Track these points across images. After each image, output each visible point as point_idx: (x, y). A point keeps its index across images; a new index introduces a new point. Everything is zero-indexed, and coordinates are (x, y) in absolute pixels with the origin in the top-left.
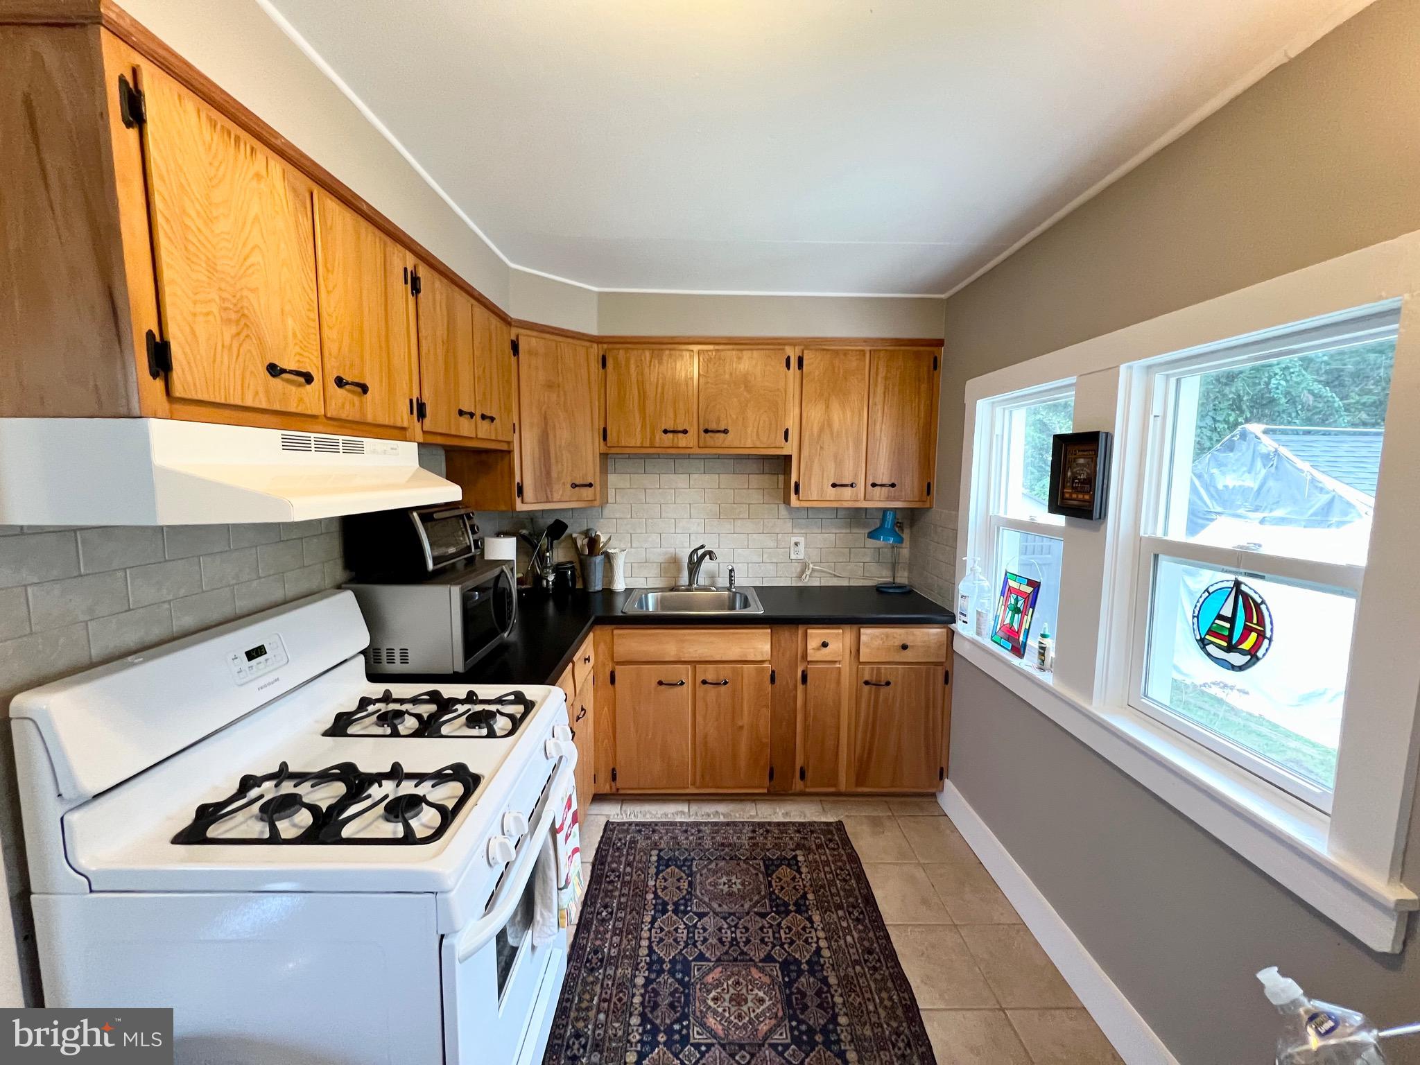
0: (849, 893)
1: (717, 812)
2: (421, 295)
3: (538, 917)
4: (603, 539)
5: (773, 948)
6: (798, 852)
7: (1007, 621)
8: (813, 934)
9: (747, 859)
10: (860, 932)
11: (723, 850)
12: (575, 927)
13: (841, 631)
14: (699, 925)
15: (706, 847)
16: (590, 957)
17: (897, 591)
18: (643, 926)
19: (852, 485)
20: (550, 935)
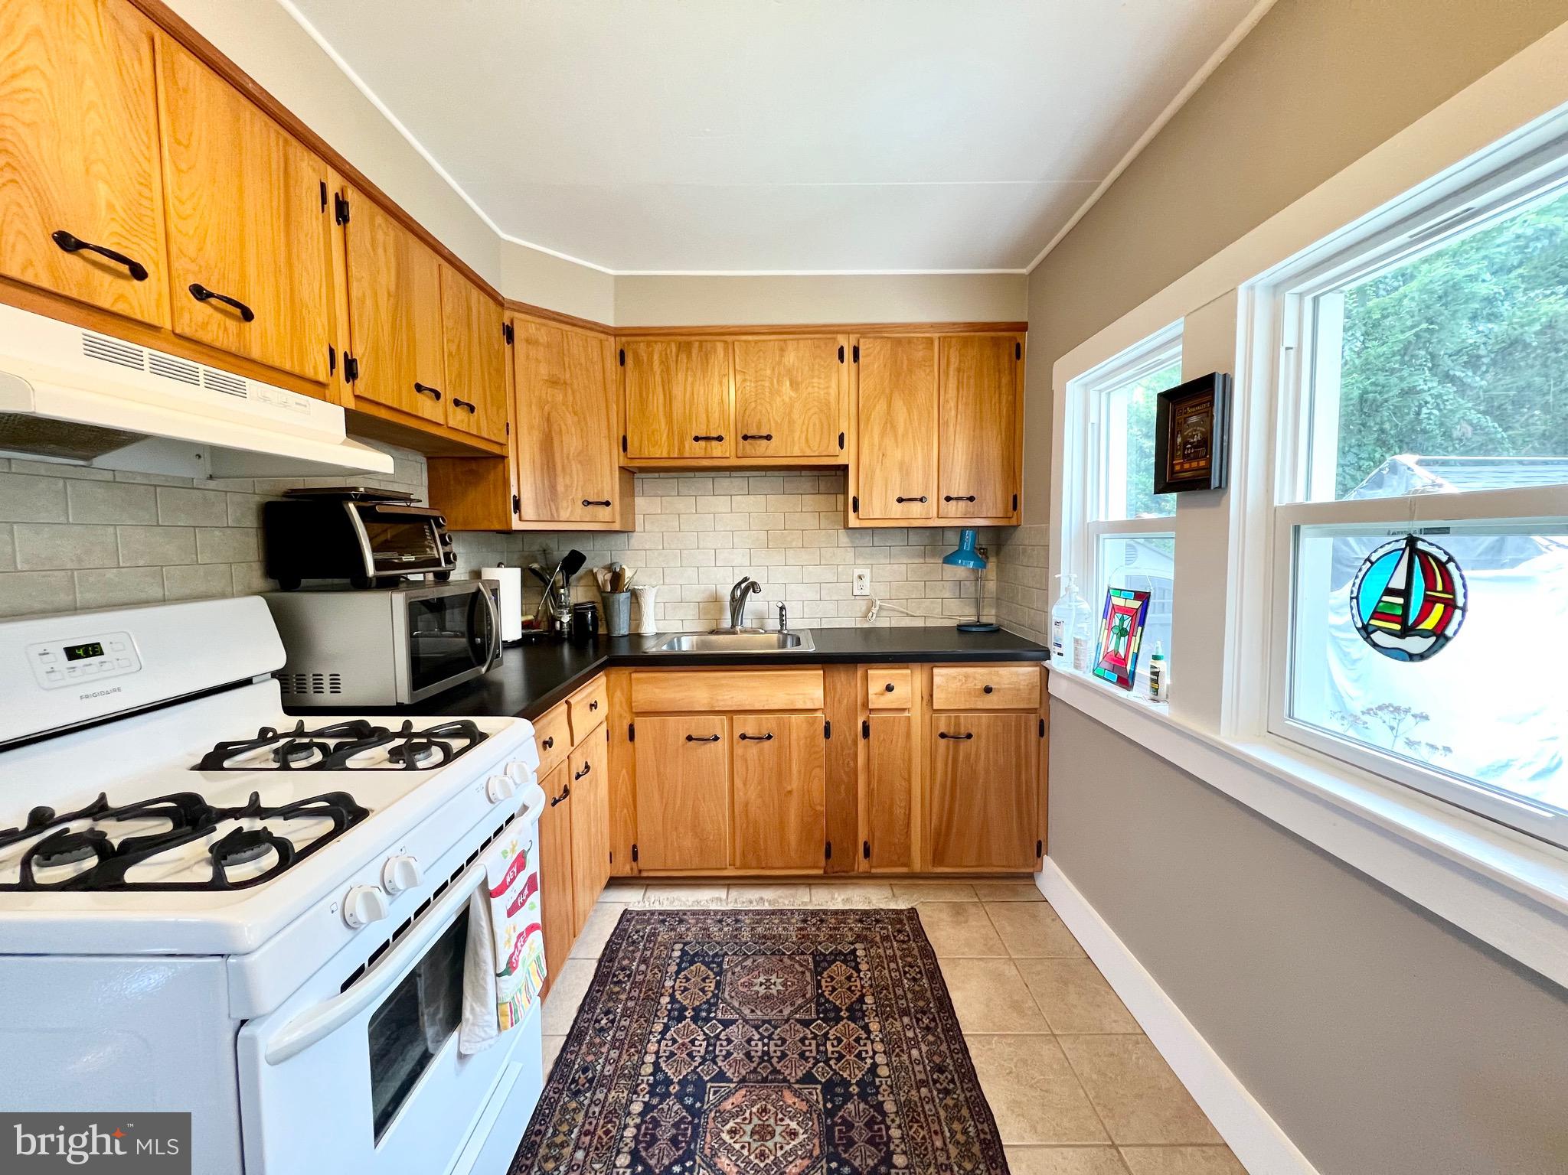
0: (919, 995)
1: (762, 899)
2: (350, 225)
3: (467, 1014)
4: (628, 574)
5: (815, 1065)
6: (857, 946)
7: (1112, 648)
8: (869, 1047)
9: (793, 953)
10: (930, 1044)
11: (764, 943)
12: (565, 1038)
13: (909, 671)
14: (722, 1036)
15: (744, 940)
16: (577, 1076)
17: (982, 630)
18: (651, 1037)
19: (921, 500)
20: (484, 1040)
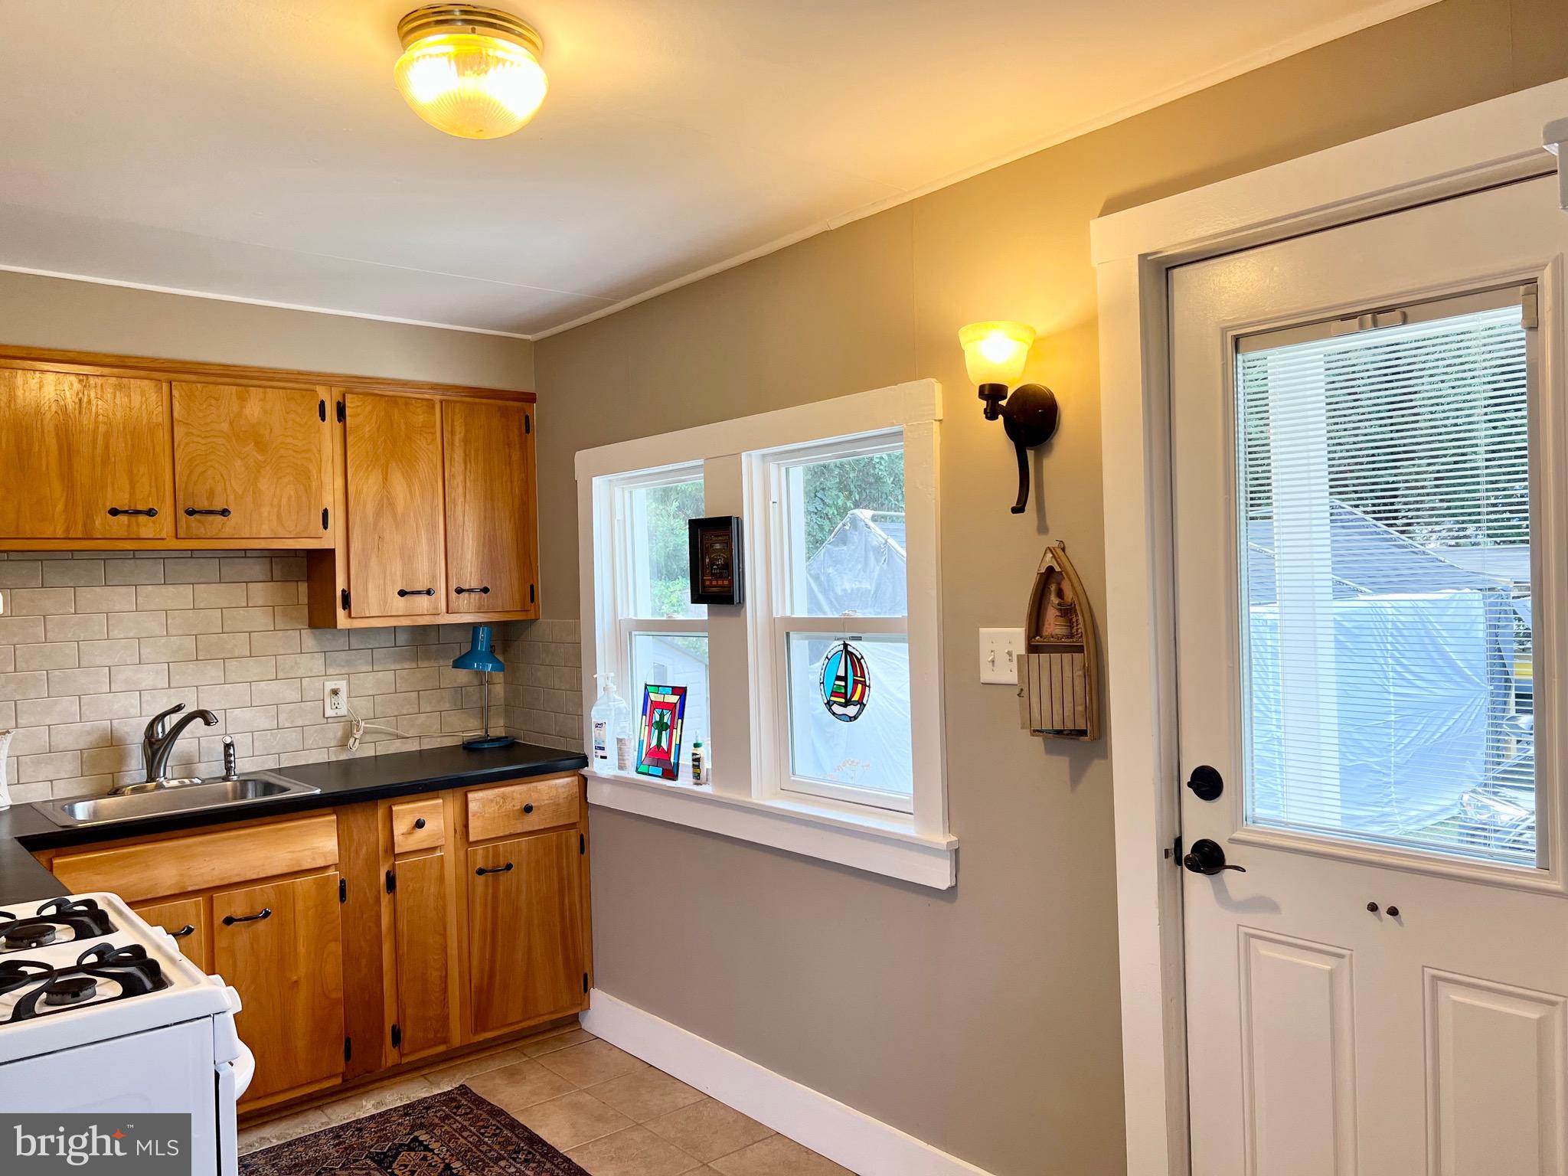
0: (506, 1143)
6: (417, 1133)
7: (654, 743)
13: (441, 801)
17: (496, 745)
19: (427, 593)
